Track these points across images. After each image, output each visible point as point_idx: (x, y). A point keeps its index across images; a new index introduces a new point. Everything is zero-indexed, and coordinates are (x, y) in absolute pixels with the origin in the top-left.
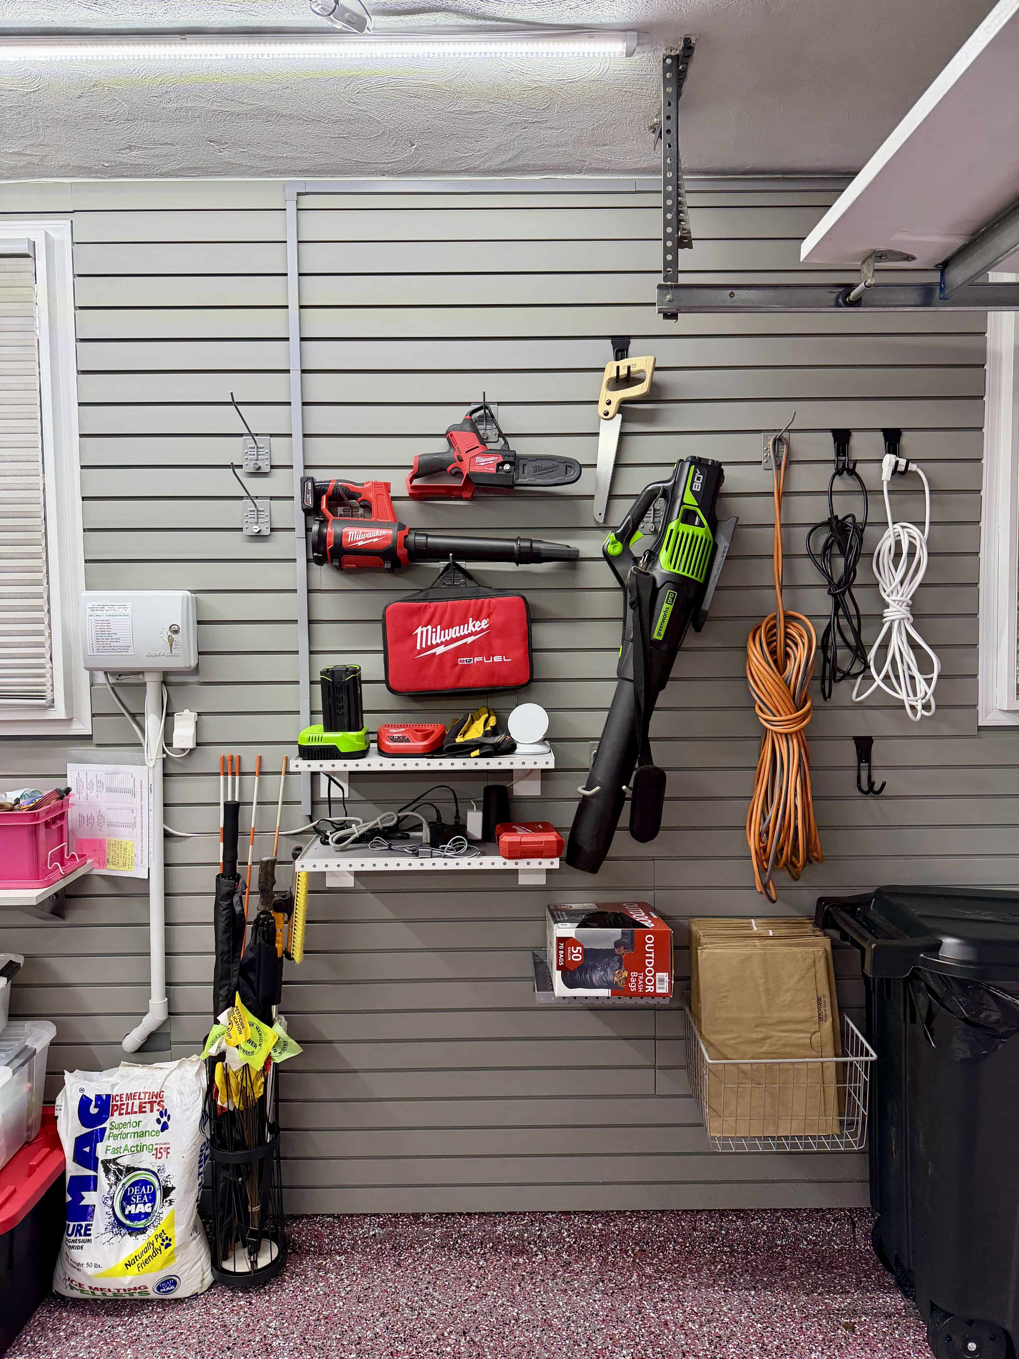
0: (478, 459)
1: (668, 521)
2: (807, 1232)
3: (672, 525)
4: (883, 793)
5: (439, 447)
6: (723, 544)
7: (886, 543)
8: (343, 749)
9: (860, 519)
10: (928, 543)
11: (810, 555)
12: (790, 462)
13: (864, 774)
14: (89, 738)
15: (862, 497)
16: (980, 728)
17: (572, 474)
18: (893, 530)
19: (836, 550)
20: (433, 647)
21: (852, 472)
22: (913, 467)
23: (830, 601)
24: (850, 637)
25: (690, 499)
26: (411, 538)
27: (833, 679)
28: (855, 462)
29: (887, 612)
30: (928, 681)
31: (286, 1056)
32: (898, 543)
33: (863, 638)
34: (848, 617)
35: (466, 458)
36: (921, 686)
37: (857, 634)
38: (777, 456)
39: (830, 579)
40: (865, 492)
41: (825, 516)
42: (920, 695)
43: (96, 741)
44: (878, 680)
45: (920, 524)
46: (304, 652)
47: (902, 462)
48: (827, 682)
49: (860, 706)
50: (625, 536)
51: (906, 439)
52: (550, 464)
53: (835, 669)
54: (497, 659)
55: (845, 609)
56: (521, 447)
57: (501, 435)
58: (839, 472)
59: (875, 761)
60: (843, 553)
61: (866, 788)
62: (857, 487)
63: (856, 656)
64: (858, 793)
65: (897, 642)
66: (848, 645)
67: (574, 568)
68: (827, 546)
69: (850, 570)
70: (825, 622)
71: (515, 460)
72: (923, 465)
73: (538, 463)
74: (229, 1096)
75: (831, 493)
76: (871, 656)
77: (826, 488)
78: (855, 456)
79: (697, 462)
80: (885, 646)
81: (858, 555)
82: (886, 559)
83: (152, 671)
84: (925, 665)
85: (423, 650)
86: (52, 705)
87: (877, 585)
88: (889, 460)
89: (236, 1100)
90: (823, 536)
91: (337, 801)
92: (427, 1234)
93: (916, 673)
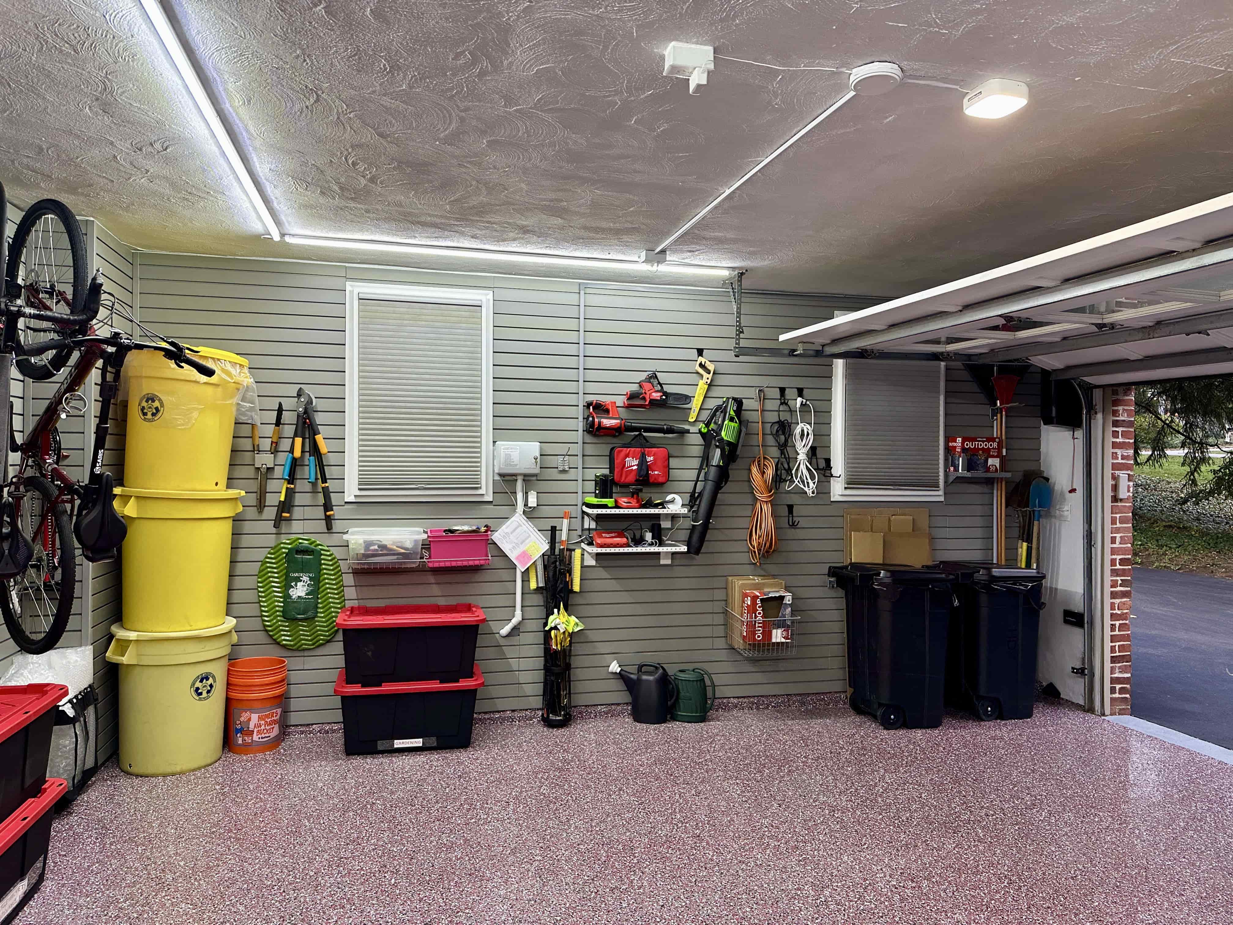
0: (653, 394)
1: (724, 420)
2: (771, 702)
3: (726, 422)
4: (798, 526)
5: (635, 388)
6: (744, 430)
7: (798, 431)
8: (610, 505)
9: (790, 421)
10: (813, 431)
11: (772, 434)
12: (764, 399)
13: (791, 519)
14: (491, 502)
15: (789, 413)
16: (832, 502)
17: (688, 401)
18: (801, 425)
19: (780, 432)
20: (632, 466)
21: (787, 404)
22: (808, 403)
23: (779, 452)
24: (786, 466)
25: (732, 413)
26: (627, 424)
27: (780, 482)
28: (788, 400)
29: (798, 457)
30: (814, 483)
31: (579, 628)
32: (803, 431)
33: (790, 465)
34: (785, 458)
35: (648, 393)
36: (811, 485)
37: (788, 464)
38: (760, 398)
39: (779, 443)
40: (791, 411)
41: (777, 420)
42: (811, 487)
43: (494, 503)
44: (796, 482)
45: (810, 424)
46: (580, 467)
47: (804, 401)
48: (778, 484)
49: (789, 492)
50: (707, 425)
51: (805, 392)
52: (679, 396)
53: (781, 478)
54: (656, 473)
55: (785, 455)
56: (667, 389)
57: (659, 383)
58: (782, 404)
59: (794, 515)
60: (784, 433)
61: (791, 524)
62: (788, 409)
63: (788, 473)
64: (788, 526)
65: (803, 467)
66: (785, 469)
67: (683, 436)
68: (777, 431)
69: (786, 440)
70: (777, 460)
71: (665, 393)
72: (812, 402)
73: (676, 396)
74: (557, 645)
75: (779, 411)
76: (793, 472)
77: (777, 409)
78: (787, 397)
79: (734, 399)
80: (797, 470)
81: (789, 435)
82: (798, 437)
83: (520, 474)
84: (812, 477)
85: (628, 467)
86: (480, 488)
87: (795, 446)
88: (799, 400)
89: (559, 646)
90: (776, 427)
91: (593, 529)
92: (625, 709)
93: (810, 481)
